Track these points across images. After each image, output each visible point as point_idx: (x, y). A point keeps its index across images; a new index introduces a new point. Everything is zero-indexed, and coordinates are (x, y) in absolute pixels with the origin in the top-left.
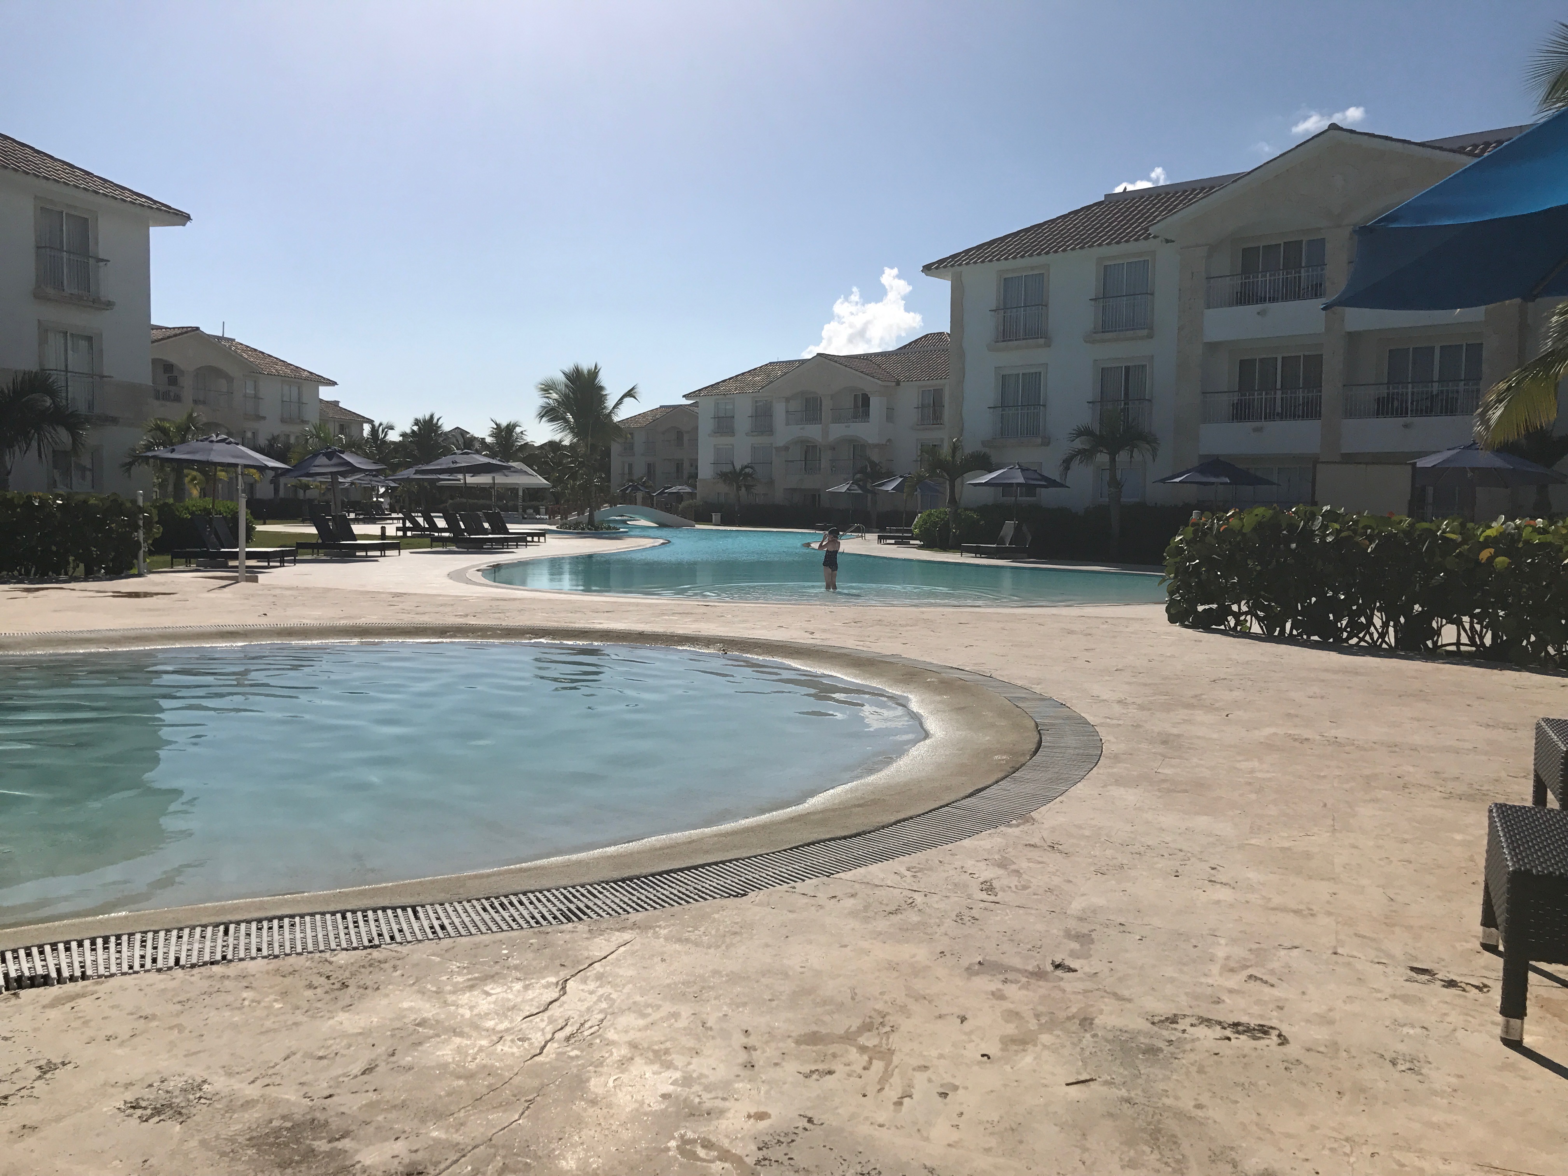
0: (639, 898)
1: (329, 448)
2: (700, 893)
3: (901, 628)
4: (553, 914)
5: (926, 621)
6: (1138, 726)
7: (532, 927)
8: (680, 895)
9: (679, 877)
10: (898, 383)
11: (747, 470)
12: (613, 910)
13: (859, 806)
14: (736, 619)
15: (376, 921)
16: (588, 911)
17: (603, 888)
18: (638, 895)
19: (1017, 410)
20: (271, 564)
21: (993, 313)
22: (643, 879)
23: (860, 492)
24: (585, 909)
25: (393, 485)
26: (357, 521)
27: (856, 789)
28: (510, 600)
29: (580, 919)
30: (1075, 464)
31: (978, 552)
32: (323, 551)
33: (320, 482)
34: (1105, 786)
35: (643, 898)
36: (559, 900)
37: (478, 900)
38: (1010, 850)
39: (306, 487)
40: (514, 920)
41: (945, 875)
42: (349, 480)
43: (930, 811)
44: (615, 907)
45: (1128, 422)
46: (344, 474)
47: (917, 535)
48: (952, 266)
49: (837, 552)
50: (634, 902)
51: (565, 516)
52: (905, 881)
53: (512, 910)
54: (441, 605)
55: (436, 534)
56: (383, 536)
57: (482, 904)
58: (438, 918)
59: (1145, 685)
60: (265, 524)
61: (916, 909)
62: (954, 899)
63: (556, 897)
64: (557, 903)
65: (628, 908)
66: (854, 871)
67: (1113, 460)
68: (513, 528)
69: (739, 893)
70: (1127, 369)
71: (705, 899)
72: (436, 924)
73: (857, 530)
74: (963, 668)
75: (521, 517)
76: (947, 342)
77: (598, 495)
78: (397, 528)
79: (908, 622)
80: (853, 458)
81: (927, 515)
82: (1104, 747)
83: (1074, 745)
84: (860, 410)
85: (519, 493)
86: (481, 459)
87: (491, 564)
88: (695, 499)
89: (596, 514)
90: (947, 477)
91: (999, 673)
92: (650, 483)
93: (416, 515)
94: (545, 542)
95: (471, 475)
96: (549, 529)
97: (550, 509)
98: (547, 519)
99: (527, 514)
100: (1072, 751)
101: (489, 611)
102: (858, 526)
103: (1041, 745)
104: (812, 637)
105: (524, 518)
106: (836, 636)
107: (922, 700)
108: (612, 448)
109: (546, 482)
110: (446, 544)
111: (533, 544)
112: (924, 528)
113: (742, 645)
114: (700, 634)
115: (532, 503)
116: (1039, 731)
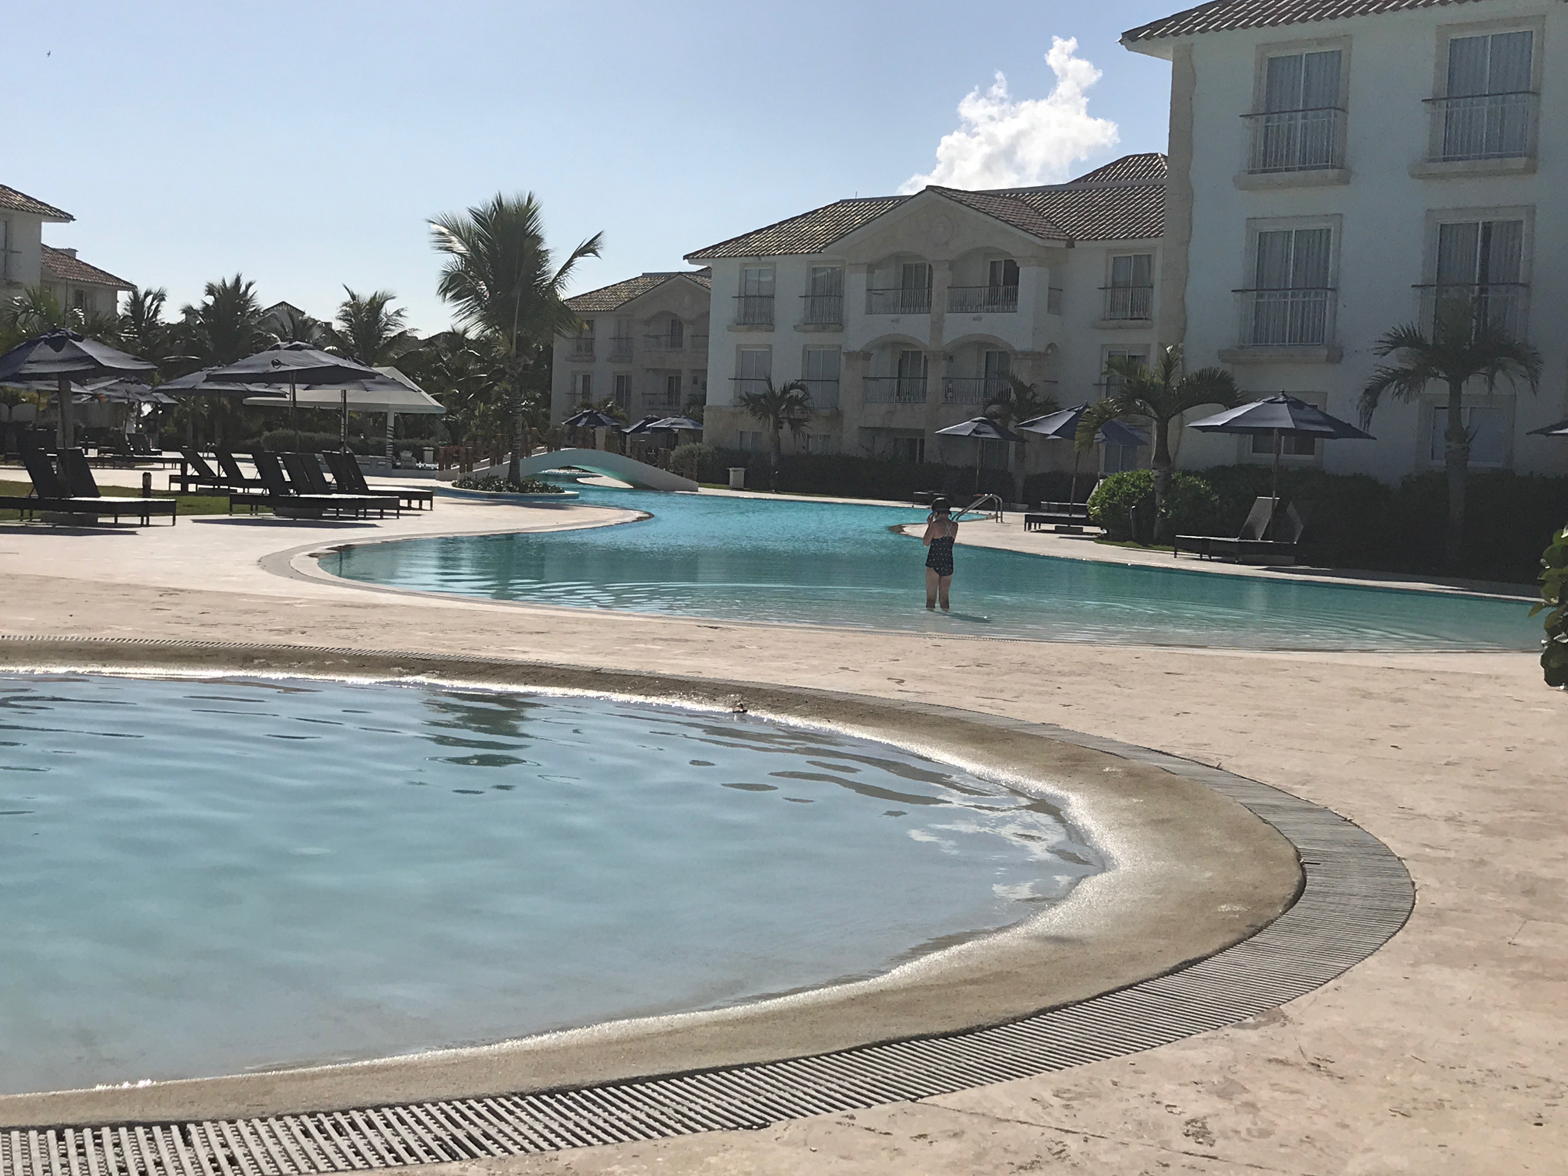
0: (577, 1125)
1: (55, 330)
2: (686, 1120)
3: (1060, 679)
4: (426, 1145)
5: (1105, 667)
6: (1482, 863)
7: (388, 1166)
8: (651, 1122)
9: (649, 1092)
10: (1071, 243)
11: (794, 392)
12: (531, 1142)
13: (974, 982)
14: (766, 653)
15: (116, 1145)
16: (488, 1143)
17: (516, 1104)
18: (577, 1118)
19: (1285, 296)
21: (1247, 121)
22: (585, 1092)
23: (994, 435)
24: (483, 1140)
25: (166, 400)
26: (100, 462)
28: (366, 606)
29: (473, 1156)
30: (1386, 397)
31: (1205, 550)
32: (40, 513)
33: (38, 391)
34: (1416, 964)
35: (585, 1124)
36: (437, 1122)
37: (295, 1116)
38: (1240, 1067)
39: (13, 400)
40: (357, 1153)
41: (1123, 1106)
42: (89, 389)
43: (1100, 996)
44: (534, 1137)
45: (1485, 324)
46: (80, 378)
47: (1095, 516)
48: (1175, 34)
49: (951, 540)
50: (568, 1130)
51: (467, 466)
52: (1049, 1114)
53: (353, 1135)
54: (246, 612)
55: (240, 490)
56: (146, 490)
57: (302, 1124)
58: (225, 1145)
59: (1497, 791)
61: (1067, 1162)
62: (1136, 1147)
63: (433, 1117)
64: (434, 1127)
65: (557, 1141)
66: (960, 1094)
67: (1455, 392)
68: (374, 483)
69: (754, 1123)
70: (1487, 228)
71: (695, 1131)
72: (221, 1155)
73: (988, 505)
74: (1169, 752)
75: (390, 465)
76: (1162, 171)
77: (527, 429)
78: (170, 476)
79: (1075, 668)
80: (986, 376)
81: (1115, 482)
82: (1417, 896)
83: (1365, 892)
84: (1001, 290)
85: (388, 421)
86: (324, 359)
87: (336, 546)
88: (701, 441)
89: (524, 462)
90: (1154, 414)
91: (1233, 761)
92: (620, 411)
93: (206, 455)
94: (431, 510)
95: (305, 386)
96: (438, 487)
97: (442, 452)
98: (435, 469)
99: (400, 461)
100: (1360, 902)
101: (330, 625)
102: (991, 499)
103: (1304, 890)
104: (901, 688)
105: (395, 467)
106: (943, 687)
107: (1094, 804)
108: (555, 347)
109: (436, 403)
110: (257, 508)
111: (411, 512)
112: (1109, 504)
113: (775, 699)
114: (701, 676)
115: (411, 441)
116: (1302, 865)
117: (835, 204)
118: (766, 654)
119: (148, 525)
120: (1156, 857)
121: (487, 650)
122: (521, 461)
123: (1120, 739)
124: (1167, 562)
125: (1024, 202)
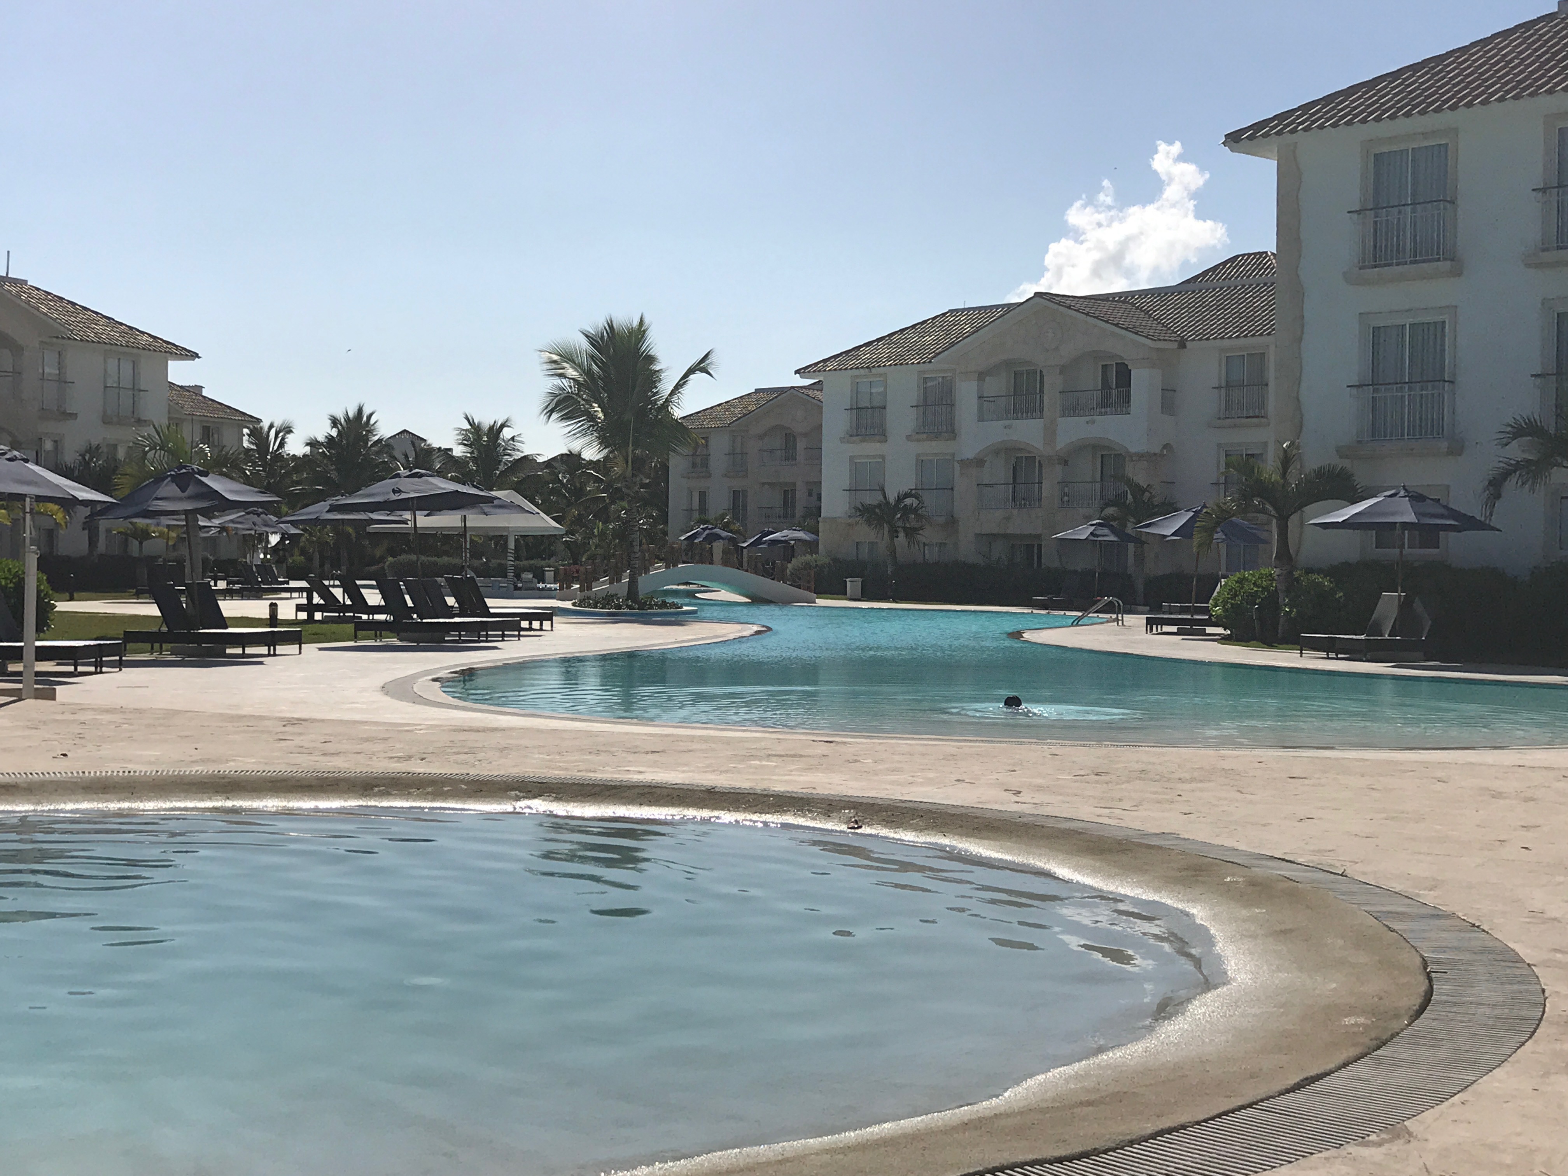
1: (182, 466)
3: (1180, 786)
5: (1226, 772)
10: (1182, 345)
11: (908, 501)
13: (1089, 1103)
19: (1402, 390)
20: (80, 669)
21: (1355, 217)
23: (1113, 538)
25: (294, 531)
26: (229, 594)
27: (1087, 1075)
28: (485, 730)
30: (1510, 488)
31: (1331, 648)
32: (169, 646)
33: (168, 526)
34: (1547, 1074)
39: (144, 535)
42: (216, 522)
43: (1219, 1116)
46: (208, 513)
47: (1217, 617)
48: (1279, 133)
51: (587, 585)
54: (367, 740)
55: (365, 617)
56: (273, 620)
60: (71, 599)
68: (495, 605)
73: (1109, 608)
74: (1292, 859)
75: (512, 586)
76: (1272, 269)
77: (645, 547)
78: (297, 605)
79: (1196, 774)
80: (1102, 479)
81: (1237, 582)
82: (1547, 1005)
83: (1493, 1000)
84: (1114, 392)
85: (509, 543)
86: (443, 486)
87: (458, 669)
88: (816, 553)
89: (642, 580)
90: (1273, 512)
91: (1357, 867)
92: (737, 526)
93: (332, 583)
94: (552, 630)
95: (426, 512)
96: (558, 607)
97: (562, 572)
98: (556, 589)
99: (522, 582)
100: (1487, 1011)
101: (449, 750)
102: (1110, 601)
103: (1430, 1000)
104: (1017, 799)
105: (516, 588)
106: (1060, 798)
107: (1215, 915)
108: (671, 464)
109: (554, 524)
110: (381, 633)
111: (532, 633)
112: (1232, 604)
113: (889, 813)
114: (814, 792)
115: (532, 562)
116: (1428, 974)
117: (944, 314)
118: (880, 767)
119: (275, 655)
120: (1278, 969)
121: (603, 772)
122: (639, 578)
123: (1242, 847)
124: (1293, 662)
125: (1133, 304)
